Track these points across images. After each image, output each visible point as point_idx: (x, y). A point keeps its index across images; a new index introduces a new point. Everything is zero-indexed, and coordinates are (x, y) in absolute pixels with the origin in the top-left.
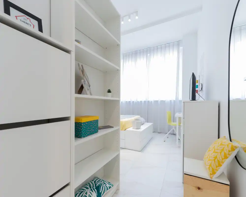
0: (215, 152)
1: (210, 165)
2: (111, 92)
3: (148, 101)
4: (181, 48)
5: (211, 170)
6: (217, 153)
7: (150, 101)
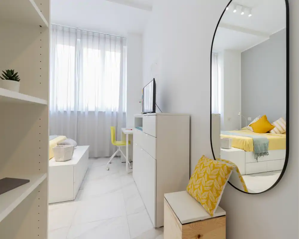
0: (208, 179)
1: (208, 198)
2: (18, 81)
3: (79, 113)
4: (125, 48)
5: (210, 204)
6: (213, 179)
7: (81, 112)
